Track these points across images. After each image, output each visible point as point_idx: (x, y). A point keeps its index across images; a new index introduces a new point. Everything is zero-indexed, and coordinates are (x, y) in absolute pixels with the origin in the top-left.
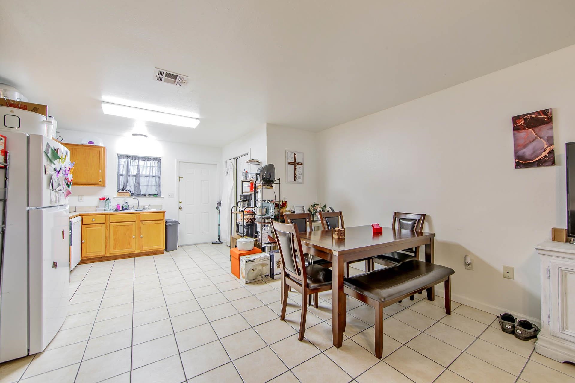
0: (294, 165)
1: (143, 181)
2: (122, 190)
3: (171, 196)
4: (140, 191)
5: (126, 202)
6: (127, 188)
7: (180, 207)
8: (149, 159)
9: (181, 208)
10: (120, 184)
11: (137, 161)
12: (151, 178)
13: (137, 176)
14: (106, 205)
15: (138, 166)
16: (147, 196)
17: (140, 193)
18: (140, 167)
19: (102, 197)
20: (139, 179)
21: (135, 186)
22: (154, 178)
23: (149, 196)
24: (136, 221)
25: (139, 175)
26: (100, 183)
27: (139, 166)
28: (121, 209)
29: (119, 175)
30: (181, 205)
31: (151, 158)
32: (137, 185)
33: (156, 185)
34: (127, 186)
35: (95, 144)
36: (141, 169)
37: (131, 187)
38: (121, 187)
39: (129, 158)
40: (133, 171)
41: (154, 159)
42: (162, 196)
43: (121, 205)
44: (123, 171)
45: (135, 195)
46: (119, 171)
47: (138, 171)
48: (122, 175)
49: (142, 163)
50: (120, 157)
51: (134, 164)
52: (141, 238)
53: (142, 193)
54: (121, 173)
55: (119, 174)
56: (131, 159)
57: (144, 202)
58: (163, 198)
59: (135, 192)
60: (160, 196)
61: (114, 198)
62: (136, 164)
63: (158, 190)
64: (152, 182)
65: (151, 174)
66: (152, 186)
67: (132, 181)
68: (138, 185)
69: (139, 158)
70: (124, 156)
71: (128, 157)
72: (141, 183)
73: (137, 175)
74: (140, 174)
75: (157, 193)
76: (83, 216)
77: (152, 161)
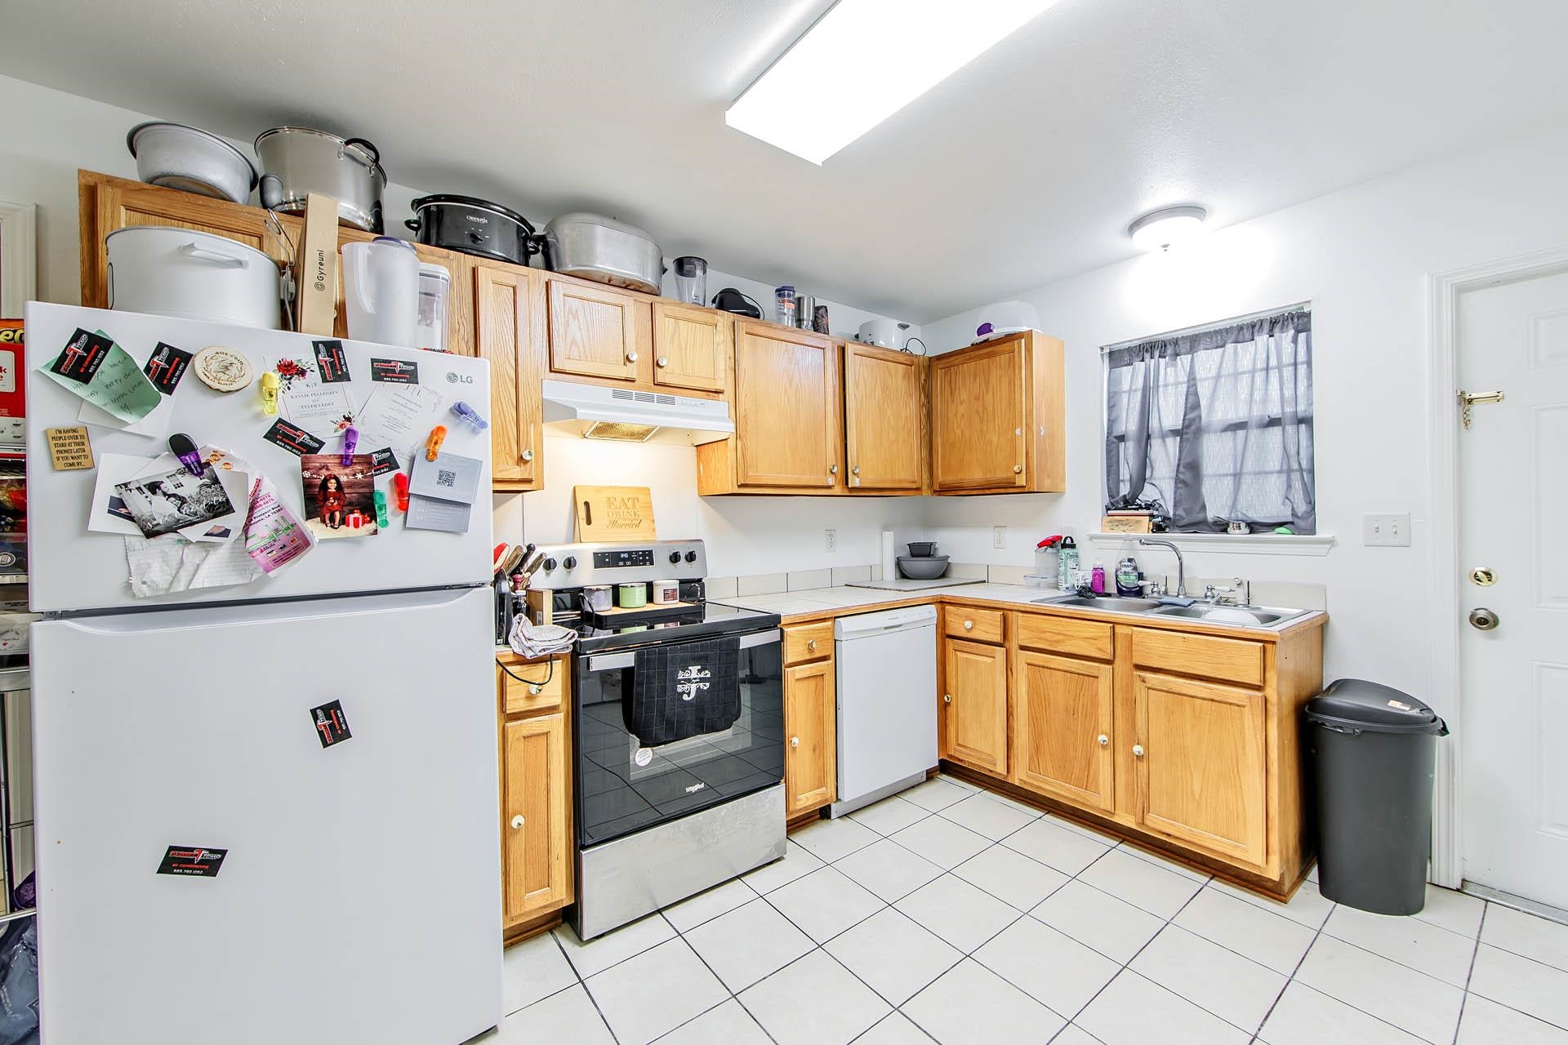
1: (1216, 453)
2: (1123, 503)
3: (1392, 534)
4: (1204, 507)
5: (1130, 560)
6: (1148, 494)
7: (1481, 614)
9: (1485, 622)
10: (1121, 478)
11: (1187, 358)
13: (1189, 432)
14: (1058, 566)
15: (1192, 381)
16: (1234, 533)
17: (1200, 517)
18: (1199, 384)
19: (1052, 533)
20: (1198, 445)
21: (1177, 480)
22: (1276, 431)
23: (1241, 533)
24: (1117, 662)
25: (1193, 428)
26: (1031, 481)
27: (1194, 379)
29: (1115, 440)
30: (1483, 598)
31: (1253, 326)
32: (1186, 476)
33: (1285, 467)
34: (1147, 488)
36: (1204, 391)
37: (1161, 489)
38: (1125, 489)
39: (1147, 356)
40: (1169, 413)
41: (1275, 322)
42: (1322, 535)
43: (1111, 570)
44: (1128, 423)
45: (1182, 523)
46: (1111, 422)
47: (1192, 405)
48: (1123, 438)
49: (1207, 360)
50: (1117, 357)
51: (1171, 374)
52: (1139, 758)
53: (1211, 515)
54: (1120, 429)
55: (1115, 434)
56: (1157, 354)
57: (1211, 558)
58: (1331, 542)
59: (1180, 512)
60: (1312, 531)
61: (1092, 538)
62: (1183, 376)
63: (1299, 498)
64: (1263, 448)
65: (1258, 411)
66: (1262, 473)
67: (1165, 457)
68: (1190, 473)
69: (1196, 341)
70: (1129, 349)
71: (1151, 348)
72: (1208, 467)
73: (1188, 426)
74: (1204, 418)
75: (1294, 514)
77: (1263, 340)
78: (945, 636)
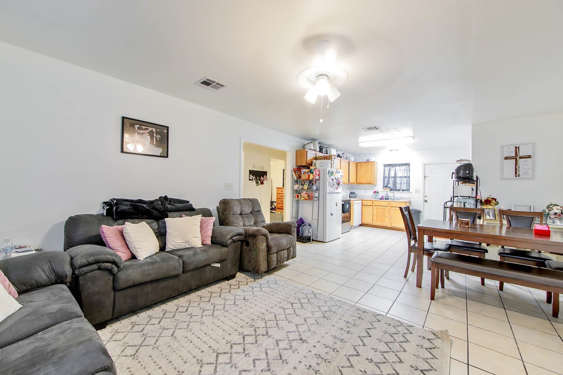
0: (514, 160)
1: (398, 180)
2: (386, 187)
3: (417, 191)
5: (387, 195)
6: (389, 185)
8: (402, 165)
9: (426, 201)
10: (385, 183)
11: (395, 167)
12: (403, 178)
13: (395, 177)
14: (376, 195)
16: (400, 191)
17: (396, 189)
19: (375, 191)
20: (396, 179)
21: (393, 184)
22: (406, 178)
23: (401, 191)
24: (388, 206)
26: (372, 183)
27: (396, 170)
28: (384, 199)
29: (384, 177)
30: (426, 199)
31: (404, 164)
33: (406, 183)
34: (389, 184)
35: (370, 161)
36: (397, 172)
37: (391, 185)
38: (386, 185)
40: (392, 174)
41: (406, 164)
42: (410, 191)
43: (384, 196)
44: (387, 175)
45: (394, 190)
46: (384, 175)
47: (395, 174)
48: (386, 177)
49: (397, 168)
50: (385, 166)
51: (393, 169)
53: (397, 189)
57: (397, 195)
58: (411, 192)
59: (393, 188)
60: (409, 191)
61: (381, 191)
62: (394, 170)
63: (408, 187)
64: (404, 180)
65: (403, 175)
66: (404, 184)
67: (392, 180)
68: (395, 183)
69: (396, 165)
70: (387, 165)
71: (390, 165)
72: (397, 182)
74: (397, 175)
75: (407, 189)
76: (363, 201)
77: (404, 166)
78: (362, 205)
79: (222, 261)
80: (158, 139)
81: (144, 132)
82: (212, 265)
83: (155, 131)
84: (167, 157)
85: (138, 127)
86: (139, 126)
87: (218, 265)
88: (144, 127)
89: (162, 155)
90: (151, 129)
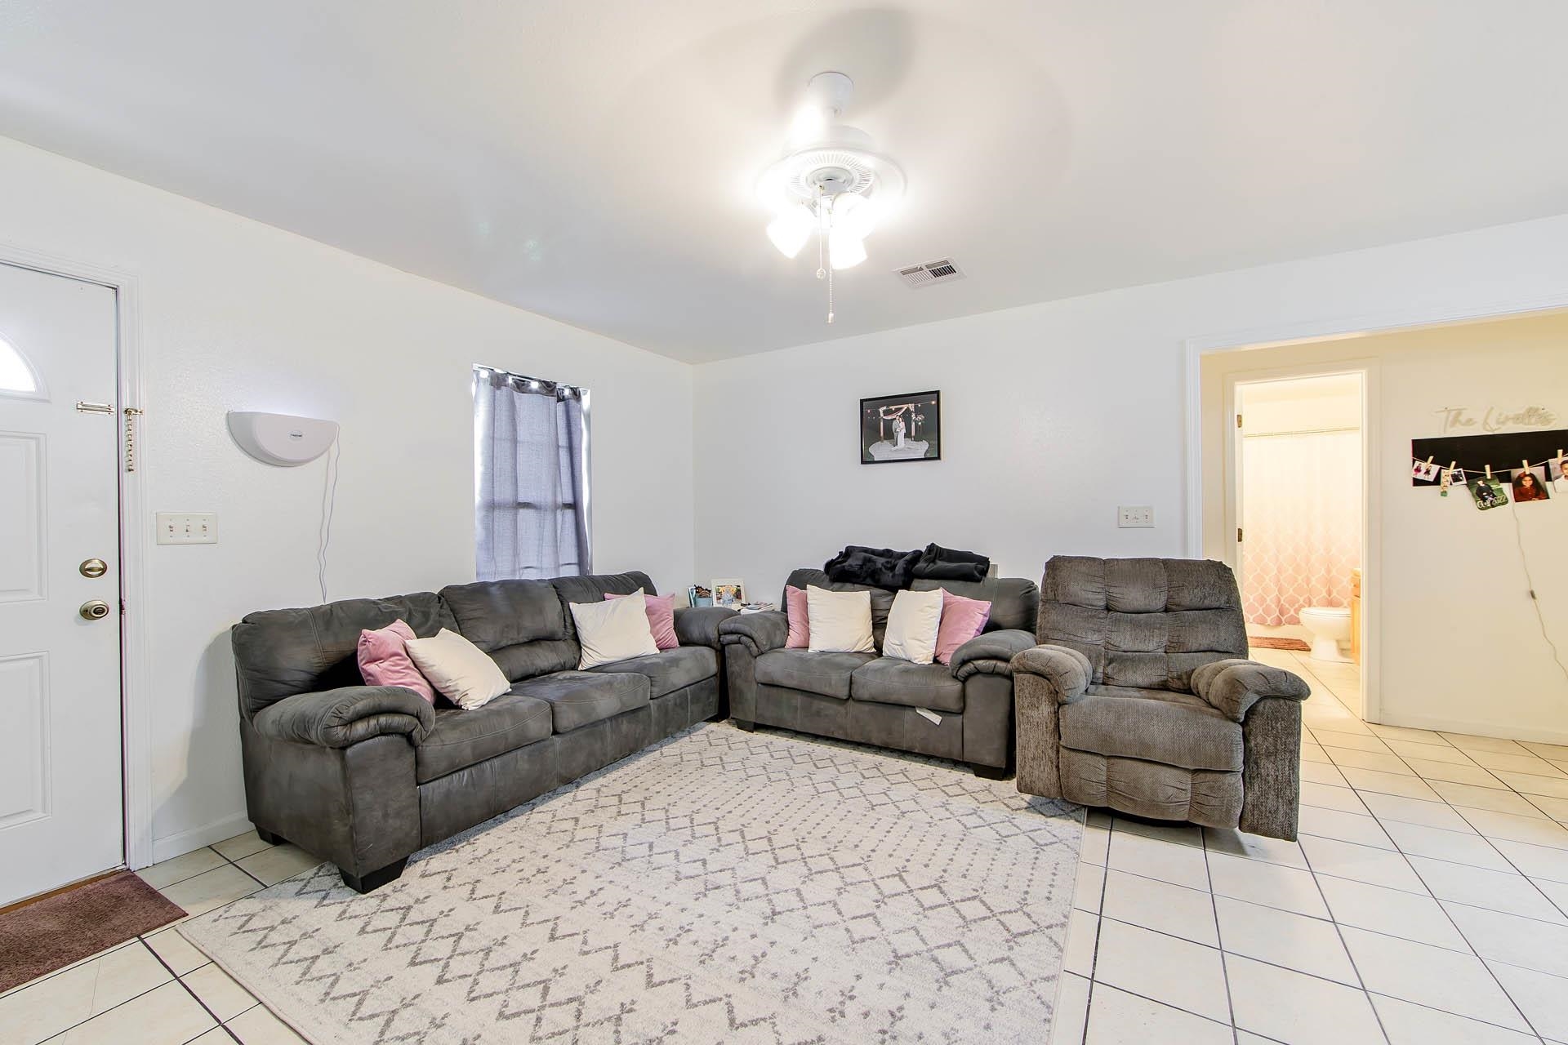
79: (948, 712)
80: (920, 424)
81: (894, 417)
82: (918, 711)
83: (912, 409)
84: (939, 458)
85: (884, 411)
86: (885, 408)
87: (936, 719)
88: (893, 408)
89: (928, 455)
90: (905, 407)
